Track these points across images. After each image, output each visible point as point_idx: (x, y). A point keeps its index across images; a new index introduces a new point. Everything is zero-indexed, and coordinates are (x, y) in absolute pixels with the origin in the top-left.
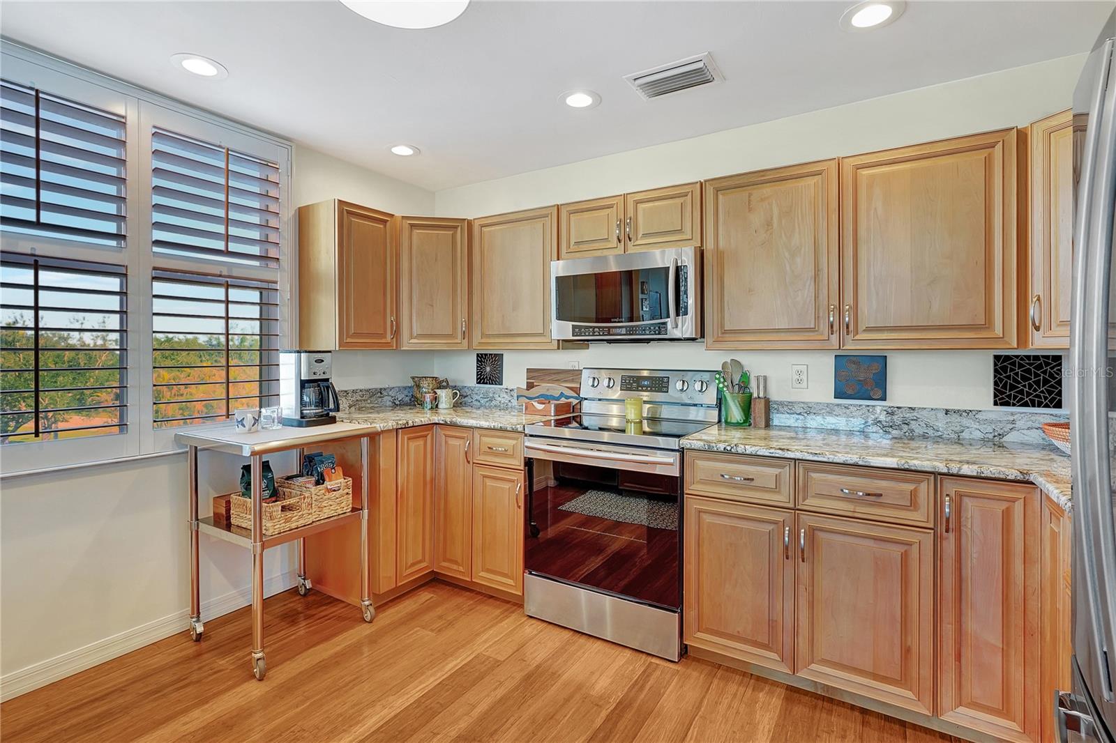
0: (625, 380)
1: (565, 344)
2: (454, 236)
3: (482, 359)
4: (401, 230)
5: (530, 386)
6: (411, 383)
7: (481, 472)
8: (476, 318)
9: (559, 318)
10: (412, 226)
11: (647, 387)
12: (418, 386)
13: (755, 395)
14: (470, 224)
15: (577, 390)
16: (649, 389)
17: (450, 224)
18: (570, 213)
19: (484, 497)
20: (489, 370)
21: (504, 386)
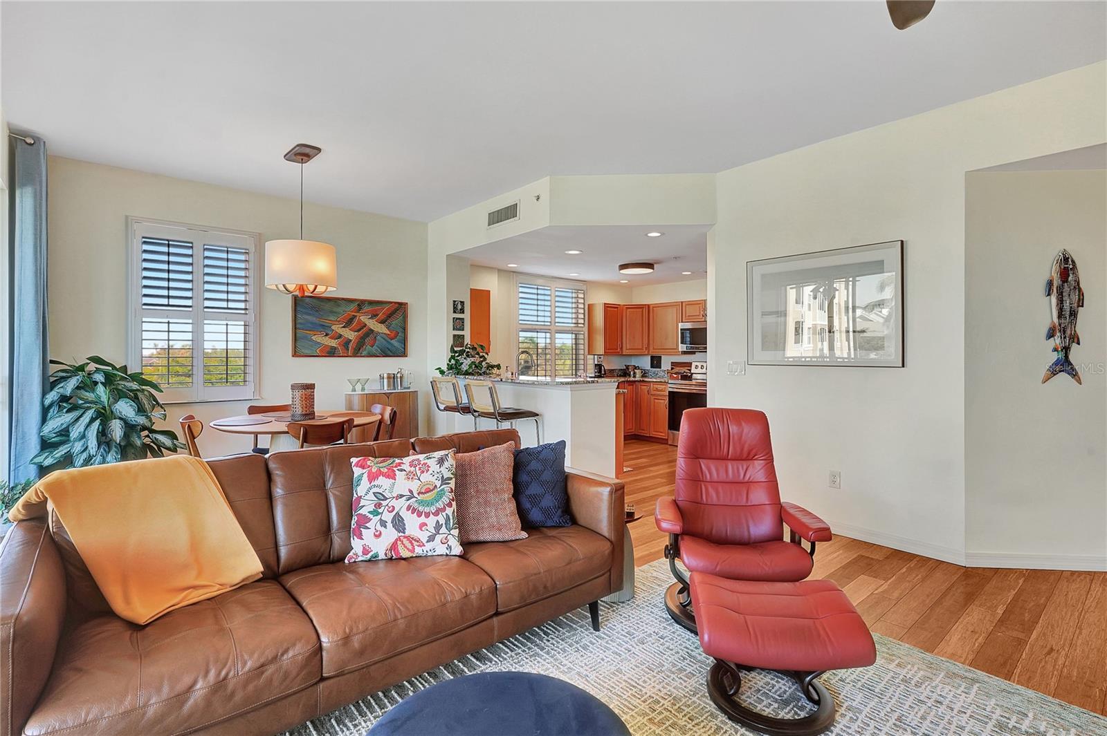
1: (684, 353)
2: (643, 311)
3: (652, 358)
4: (623, 310)
5: (672, 369)
6: (625, 368)
7: (652, 398)
8: (651, 342)
9: (681, 343)
10: (627, 308)
12: (628, 369)
14: (649, 306)
15: (690, 370)
17: (641, 307)
18: (686, 305)
19: (654, 406)
20: (656, 362)
21: (662, 369)
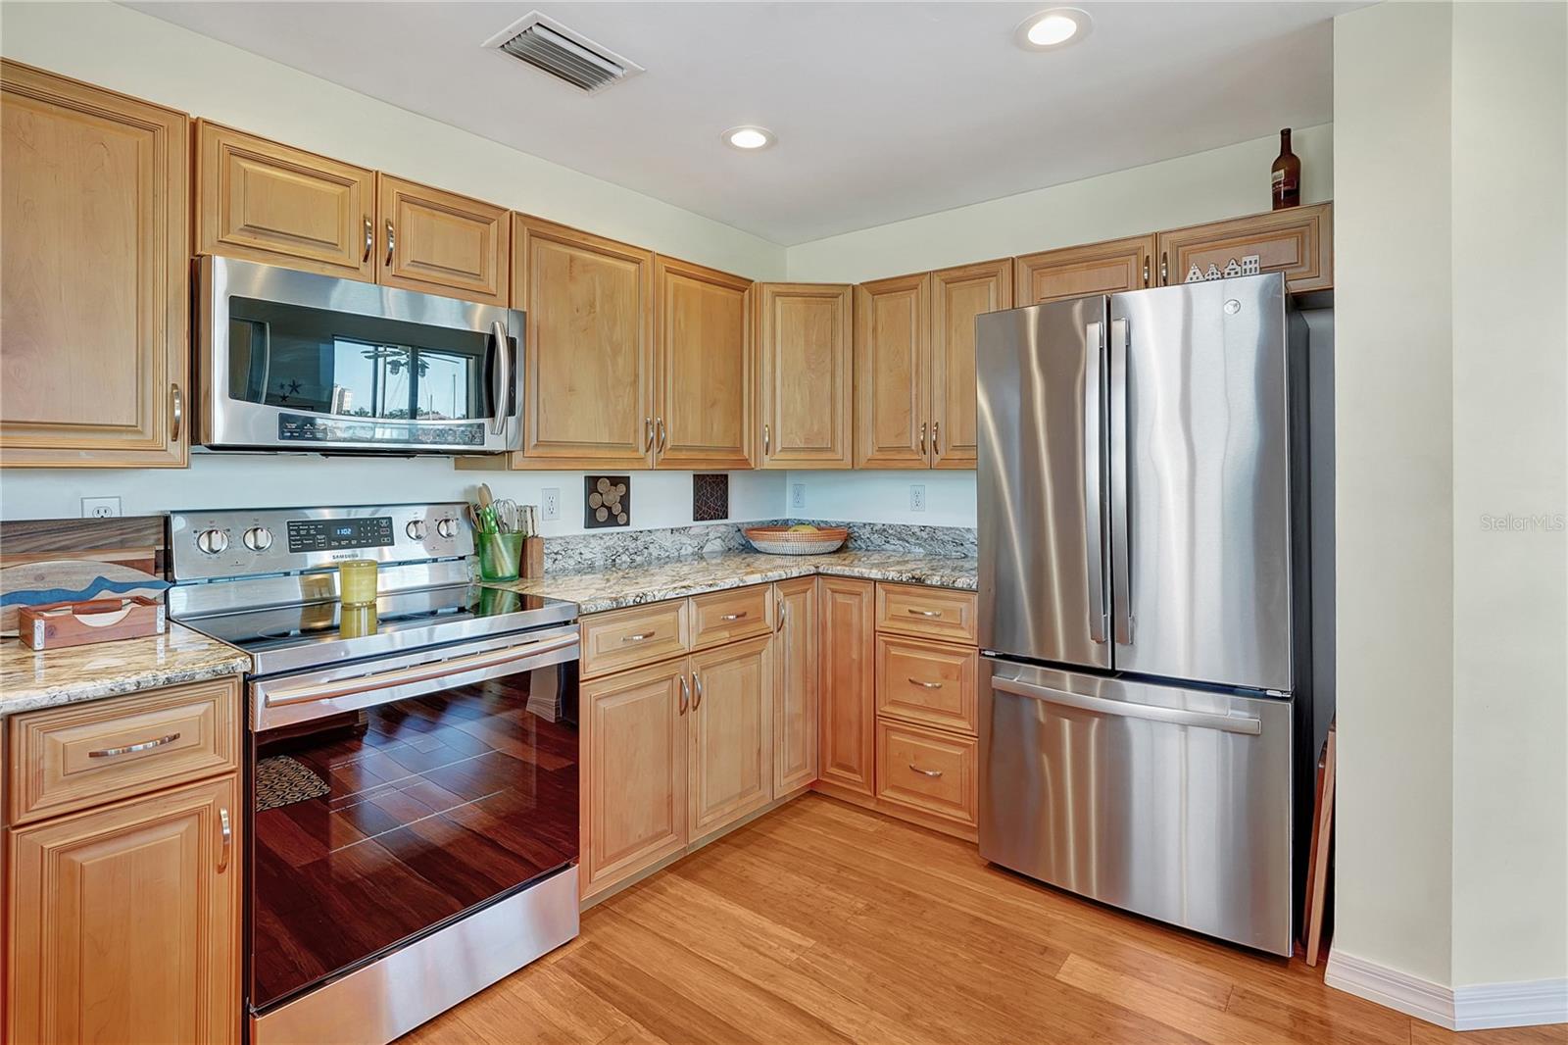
0: (298, 531)
9: (234, 394)
11: (346, 538)
13: (530, 534)
16: (354, 542)
